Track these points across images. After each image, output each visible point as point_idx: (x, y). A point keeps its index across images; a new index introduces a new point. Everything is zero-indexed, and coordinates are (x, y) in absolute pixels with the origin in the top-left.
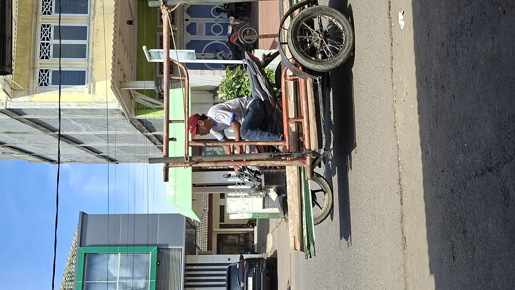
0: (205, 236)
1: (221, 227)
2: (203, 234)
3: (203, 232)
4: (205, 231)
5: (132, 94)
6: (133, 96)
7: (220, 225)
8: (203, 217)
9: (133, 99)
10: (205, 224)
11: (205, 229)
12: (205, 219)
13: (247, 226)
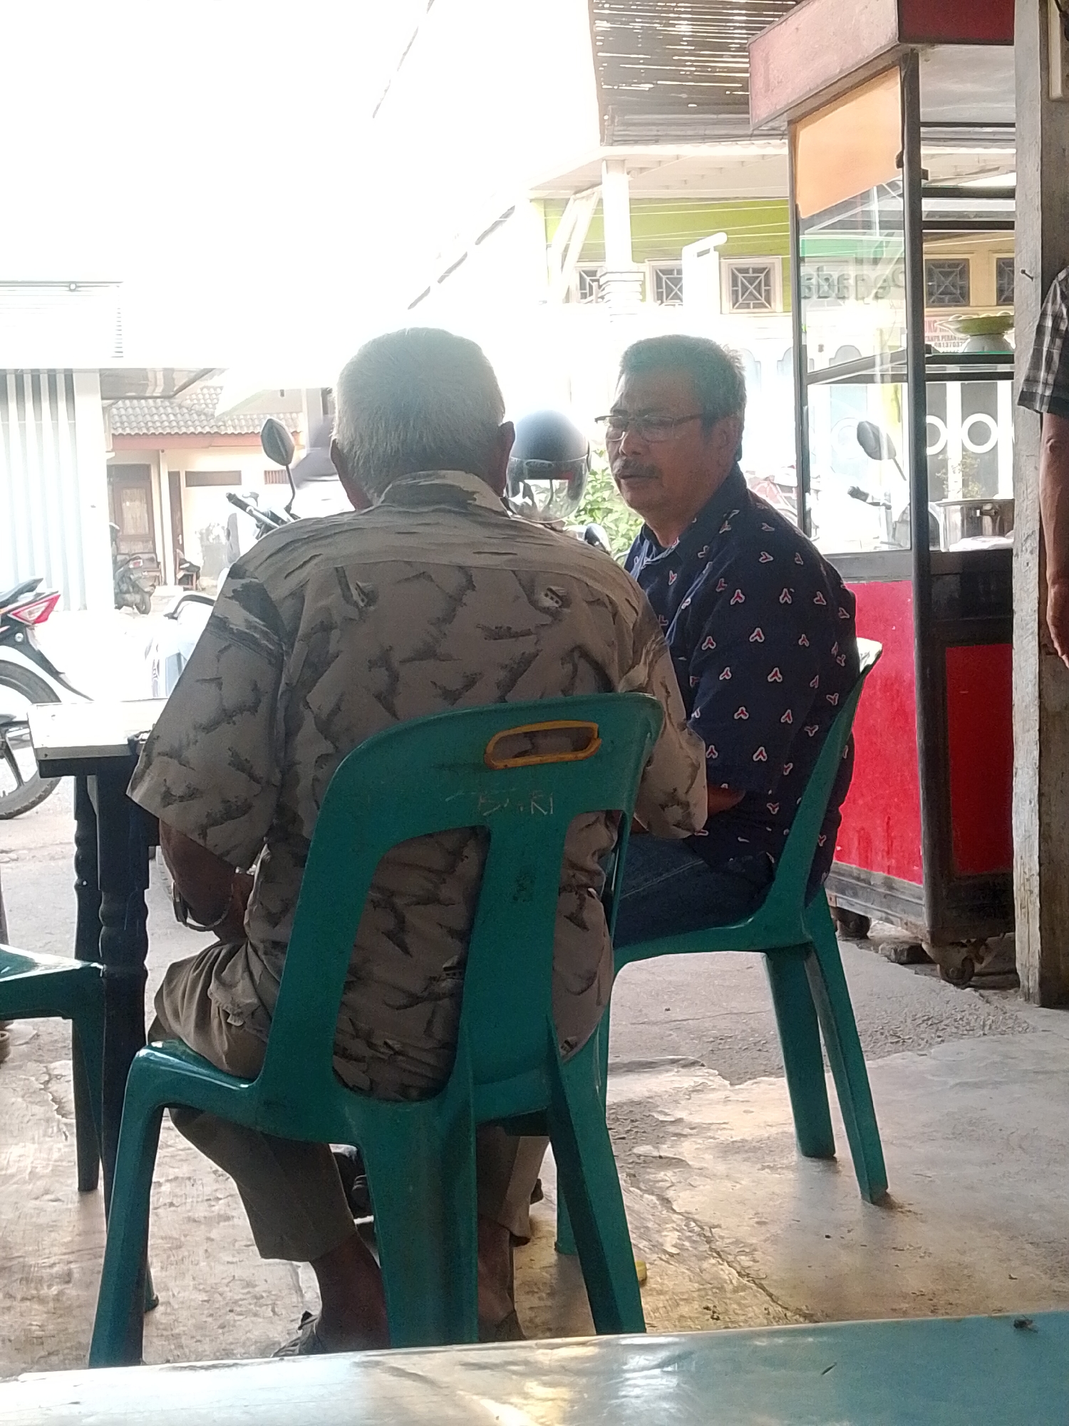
0: (142, 424)
1: (173, 477)
2: (148, 418)
3: (156, 418)
4: (158, 424)
5: (589, 191)
6: (584, 193)
7: (178, 473)
8: (203, 417)
9: (576, 193)
10: (182, 423)
11: (166, 424)
12: (197, 423)
13: (179, 562)
